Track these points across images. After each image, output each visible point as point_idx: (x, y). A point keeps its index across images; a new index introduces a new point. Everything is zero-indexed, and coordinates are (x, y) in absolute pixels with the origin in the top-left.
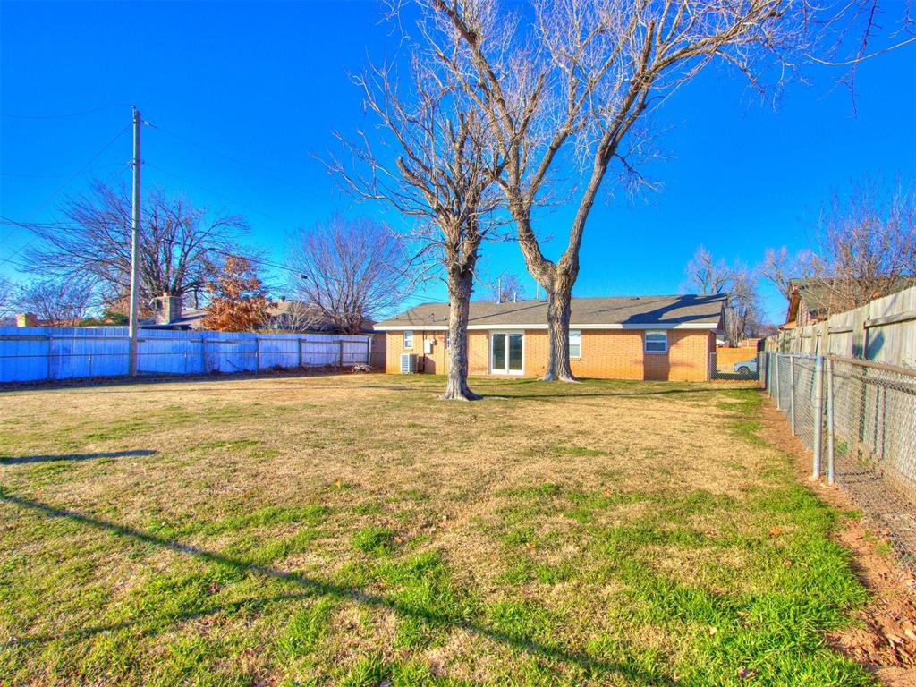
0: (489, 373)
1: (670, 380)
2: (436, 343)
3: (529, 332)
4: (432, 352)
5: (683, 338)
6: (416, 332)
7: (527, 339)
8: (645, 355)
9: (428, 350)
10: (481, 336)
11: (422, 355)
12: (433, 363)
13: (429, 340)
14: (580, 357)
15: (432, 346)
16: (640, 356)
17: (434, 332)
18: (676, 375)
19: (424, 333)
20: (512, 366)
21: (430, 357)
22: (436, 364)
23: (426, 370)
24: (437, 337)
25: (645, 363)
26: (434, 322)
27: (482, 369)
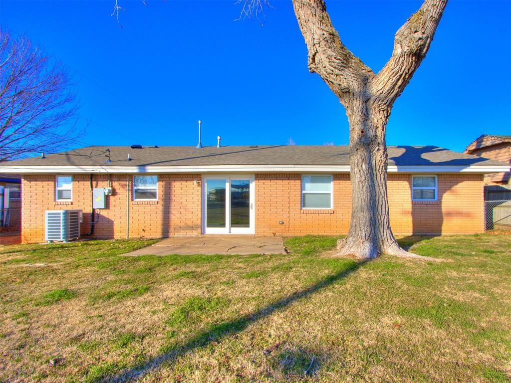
0: (203, 233)
1: (443, 234)
2: (114, 192)
3: (259, 176)
4: (107, 206)
5: (457, 184)
6: (76, 177)
7: (257, 186)
8: (414, 204)
9: (99, 203)
10: (189, 183)
11: (89, 210)
12: (110, 223)
13: (103, 189)
14: (332, 207)
15: (107, 198)
16: (409, 206)
17: (110, 177)
18: (450, 228)
19: (92, 177)
20: (235, 223)
21: (104, 213)
22: (115, 222)
23: (96, 234)
24: (116, 184)
25: (414, 214)
26: (111, 162)
27: (192, 228)
